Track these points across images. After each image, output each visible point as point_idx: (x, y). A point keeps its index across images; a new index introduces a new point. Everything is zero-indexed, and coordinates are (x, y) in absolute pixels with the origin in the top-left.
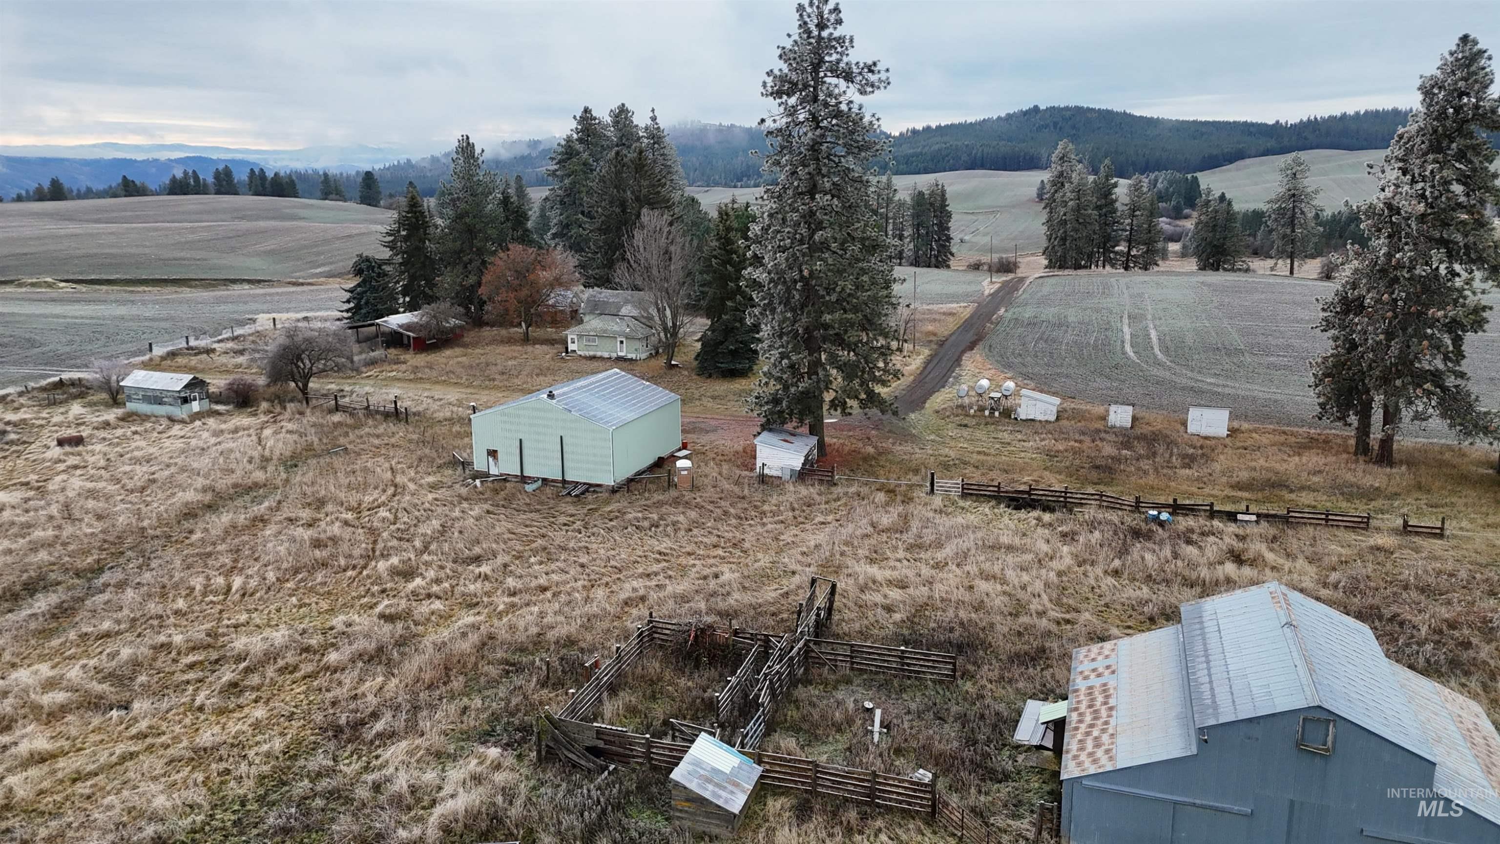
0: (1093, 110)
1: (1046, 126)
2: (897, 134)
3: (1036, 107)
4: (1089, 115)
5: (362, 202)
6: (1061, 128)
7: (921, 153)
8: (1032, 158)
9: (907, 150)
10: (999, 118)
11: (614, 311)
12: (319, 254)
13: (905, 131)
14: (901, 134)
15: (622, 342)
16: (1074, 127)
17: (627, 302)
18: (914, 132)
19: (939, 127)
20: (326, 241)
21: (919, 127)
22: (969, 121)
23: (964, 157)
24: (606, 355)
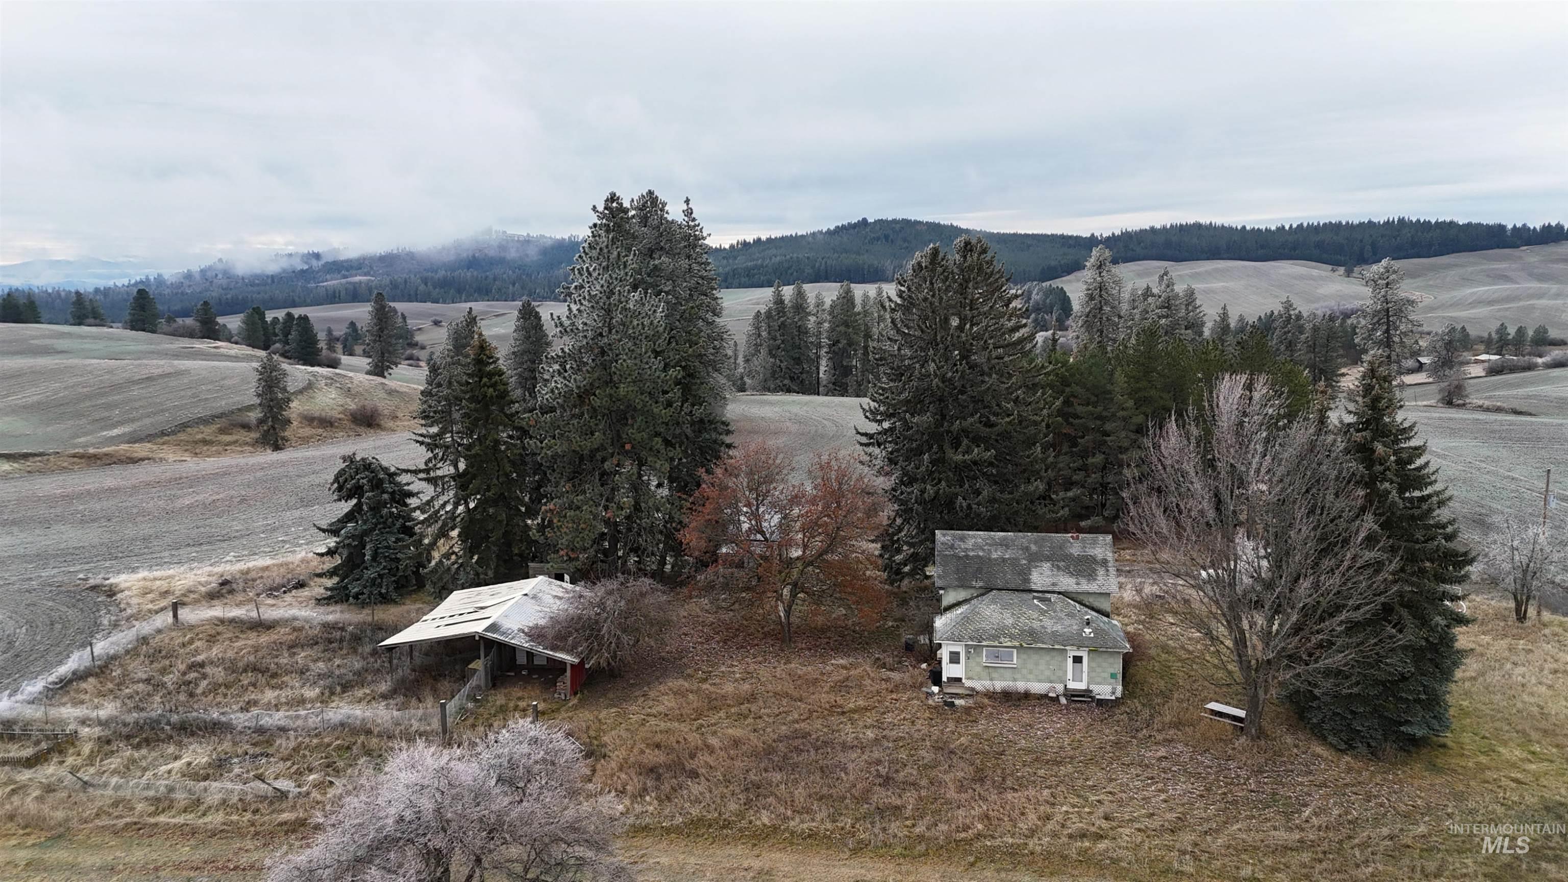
0: (920, 223)
1: (878, 239)
2: (727, 247)
3: (865, 220)
4: (918, 227)
5: (133, 328)
6: (892, 241)
7: (762, 266)
8: (876, 271)
9: (741, 262)
10: (829, 231)
11: (1017, 582)
12: (109, 407)
13: (735, 242)
14: (732, 246)
15: (1078, 660)
16: (905, 240)
17: (1035, 559)
18: (745, 244)
19: (769, 240)
20: (116, 388)
21: (750, 239)
22: (799, 234)
23: (808, 270)
24: (1038, 687)
